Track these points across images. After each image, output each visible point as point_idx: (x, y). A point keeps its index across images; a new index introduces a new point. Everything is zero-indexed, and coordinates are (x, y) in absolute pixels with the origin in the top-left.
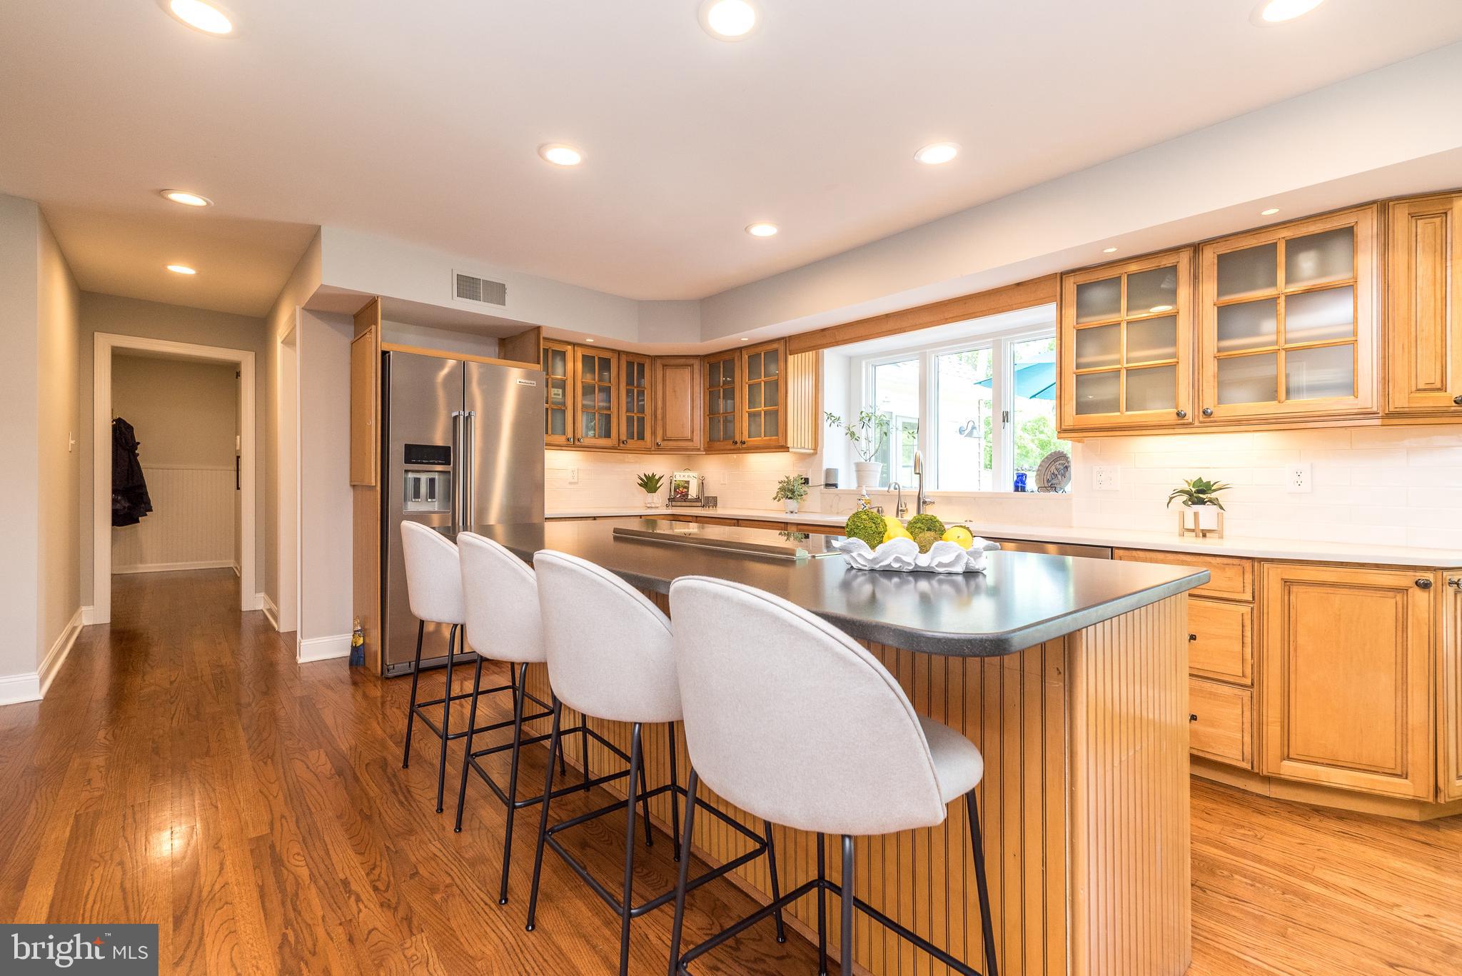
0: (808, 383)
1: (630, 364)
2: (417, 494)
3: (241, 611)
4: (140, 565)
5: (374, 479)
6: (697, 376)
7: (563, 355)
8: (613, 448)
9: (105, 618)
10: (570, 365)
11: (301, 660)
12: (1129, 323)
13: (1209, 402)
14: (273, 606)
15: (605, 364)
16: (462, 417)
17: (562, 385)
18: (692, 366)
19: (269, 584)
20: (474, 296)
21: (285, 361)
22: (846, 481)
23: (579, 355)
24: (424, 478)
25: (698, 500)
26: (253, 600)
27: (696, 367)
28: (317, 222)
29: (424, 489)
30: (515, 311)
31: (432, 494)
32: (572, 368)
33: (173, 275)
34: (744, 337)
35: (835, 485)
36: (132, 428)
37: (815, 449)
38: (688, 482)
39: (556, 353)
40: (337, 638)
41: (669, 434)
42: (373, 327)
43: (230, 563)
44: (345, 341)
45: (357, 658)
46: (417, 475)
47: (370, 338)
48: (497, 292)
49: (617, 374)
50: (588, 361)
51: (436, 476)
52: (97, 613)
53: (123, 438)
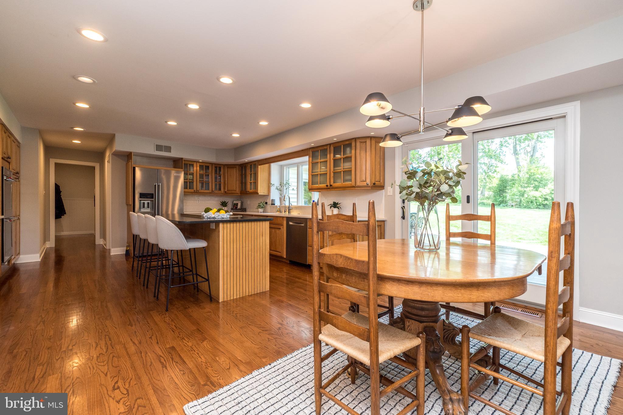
0: (266, 174)
1: (216, 167)
2: (144, 207)
3: (95, 244)
4: (62, 233)
5: (131, 202)
6: (238, 171)
7: (193, 165)
8: (210, 193)
9: (53, 246)
10: (195, 168)
11: (111, 254)
12: (320, 162)
13: (332, 183)
14: (105, 242)
15: (207, 168)
16: (157, 185)
17: (192, 174)
18: (236, 167)
19: (104, 236)
20: (161, 150)
21: (107, 166)
22: (277, 203)
23: (198, 165)
24: (146, 202)
25: (240, 209)
26: (99, 241)
27: (237, 168)
28: (114, 133)
29: (146, 205)
30: (174, 154)
31: (148, 207)
32: (196, 169)
33: (74, 143)
34: (246, 160)
35: (274, 204)
36: (59, 186)
37: (269, 193)
38: (238, 204)
39: (190, 165)
40: (122, 248)
41: (229, 189)
42: (131, 160)
43: (93, 232)
44: (125, 163)
45: (127, 253)
46: (144, 202)
47: (130, 163)
48: (168, 149)
49: (211, 170)
50: (201, 167)
51: (149, 202)
52: (51, 244)
53: (58, 189)
